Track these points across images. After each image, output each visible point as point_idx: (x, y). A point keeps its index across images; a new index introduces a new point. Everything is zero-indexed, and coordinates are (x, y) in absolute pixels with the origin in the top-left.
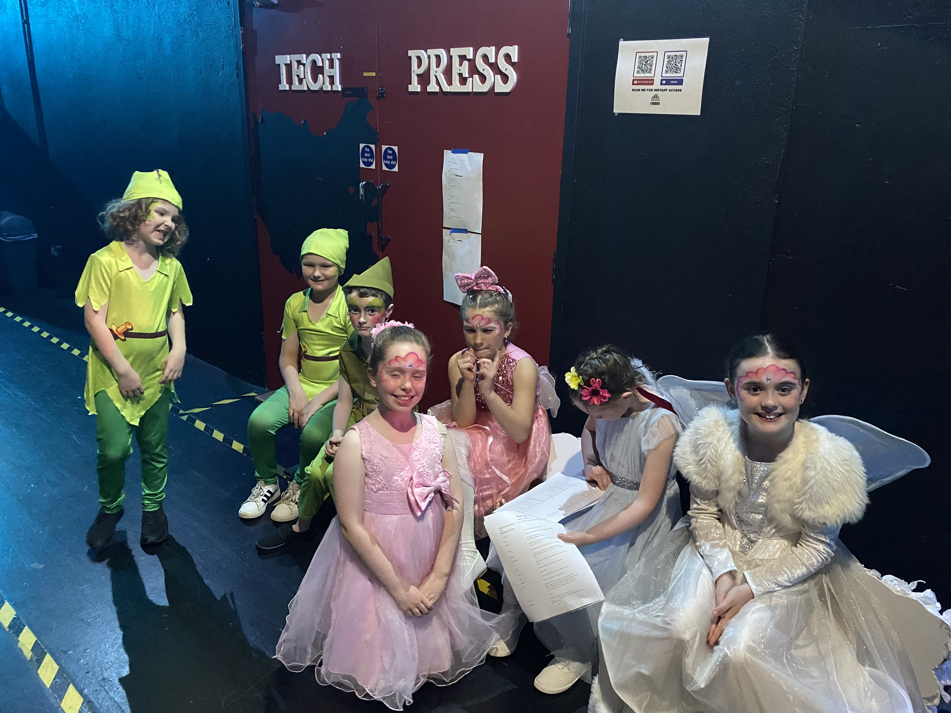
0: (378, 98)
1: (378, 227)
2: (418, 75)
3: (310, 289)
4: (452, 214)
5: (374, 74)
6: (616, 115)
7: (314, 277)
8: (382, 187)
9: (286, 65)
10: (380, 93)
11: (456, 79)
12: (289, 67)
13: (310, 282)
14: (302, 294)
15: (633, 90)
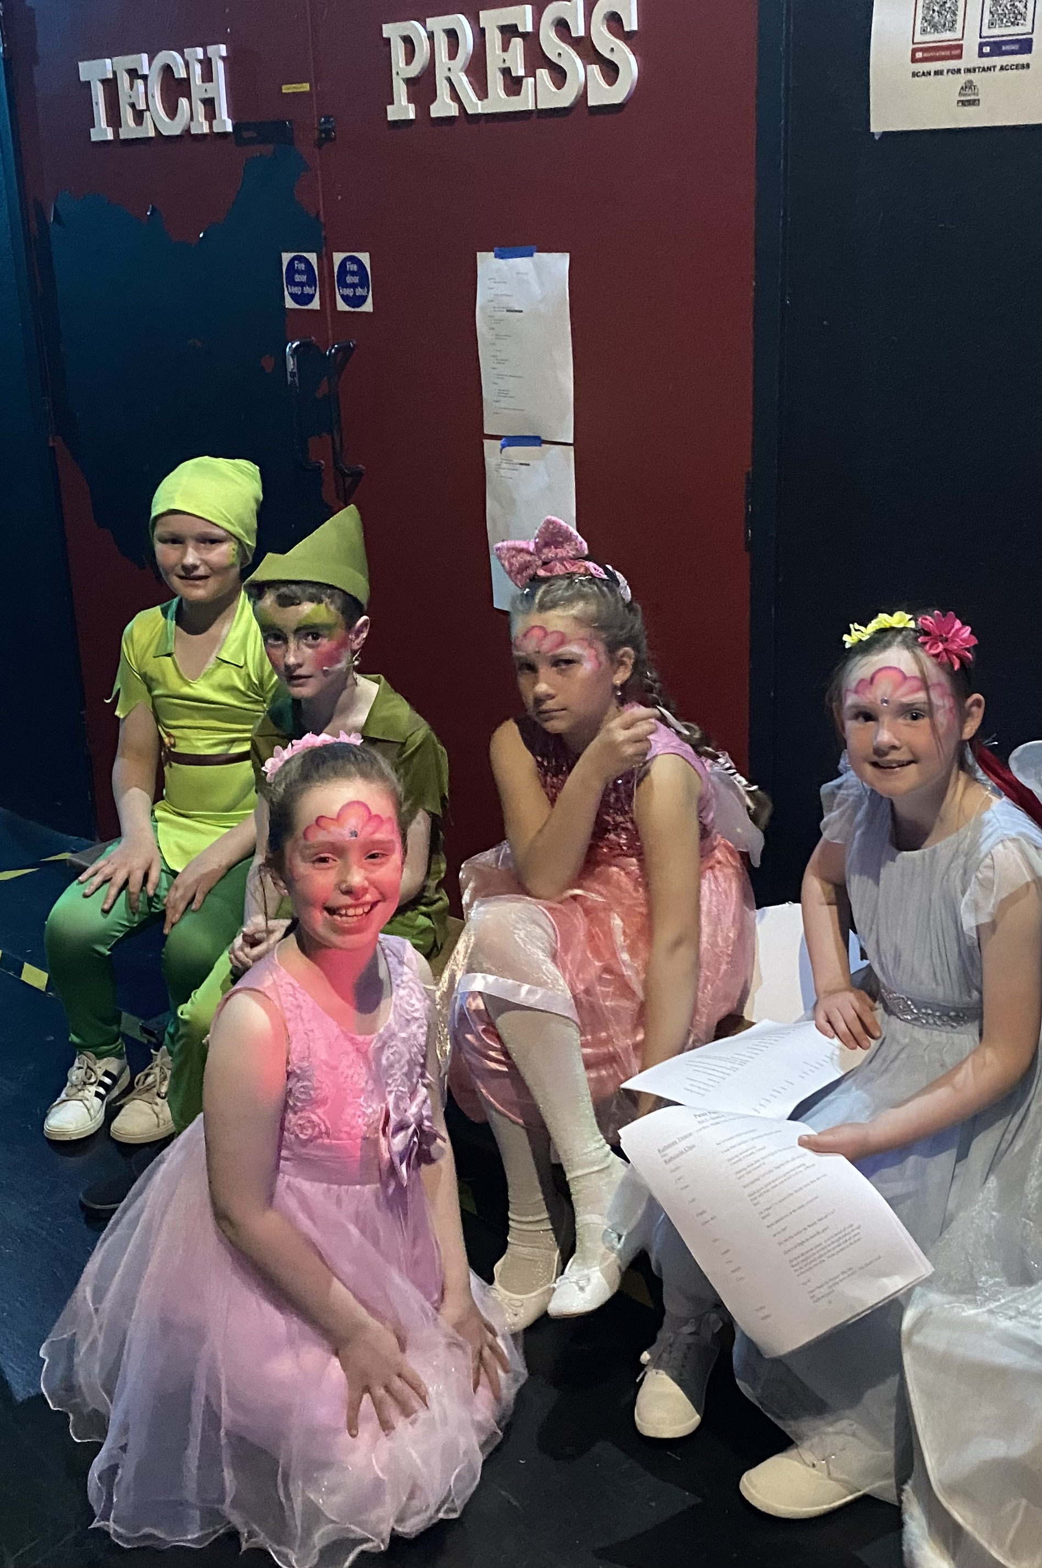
0: (319, 144)
1: (334, 444)
2: (409, 82)
3: (176, 600)
4: (504, 403)
5: (306, 87)
6: (877, 138)
7: (184, 568)
8: (336, 349)
9: (104, 82)
10: (321, 131)
11: (496, 82)
12: (110, 85)
13: (176, 582)
14: (160, 612)
15: (915, 75)
